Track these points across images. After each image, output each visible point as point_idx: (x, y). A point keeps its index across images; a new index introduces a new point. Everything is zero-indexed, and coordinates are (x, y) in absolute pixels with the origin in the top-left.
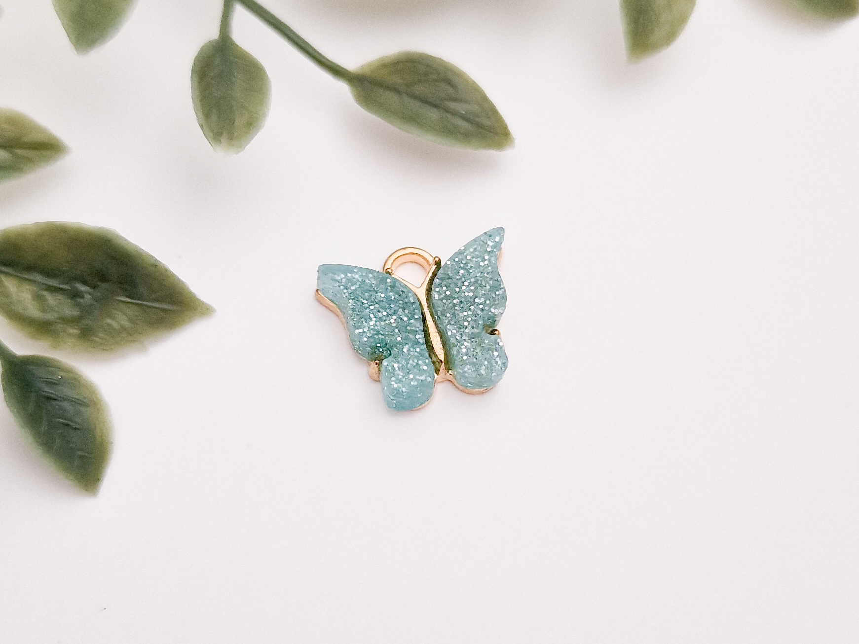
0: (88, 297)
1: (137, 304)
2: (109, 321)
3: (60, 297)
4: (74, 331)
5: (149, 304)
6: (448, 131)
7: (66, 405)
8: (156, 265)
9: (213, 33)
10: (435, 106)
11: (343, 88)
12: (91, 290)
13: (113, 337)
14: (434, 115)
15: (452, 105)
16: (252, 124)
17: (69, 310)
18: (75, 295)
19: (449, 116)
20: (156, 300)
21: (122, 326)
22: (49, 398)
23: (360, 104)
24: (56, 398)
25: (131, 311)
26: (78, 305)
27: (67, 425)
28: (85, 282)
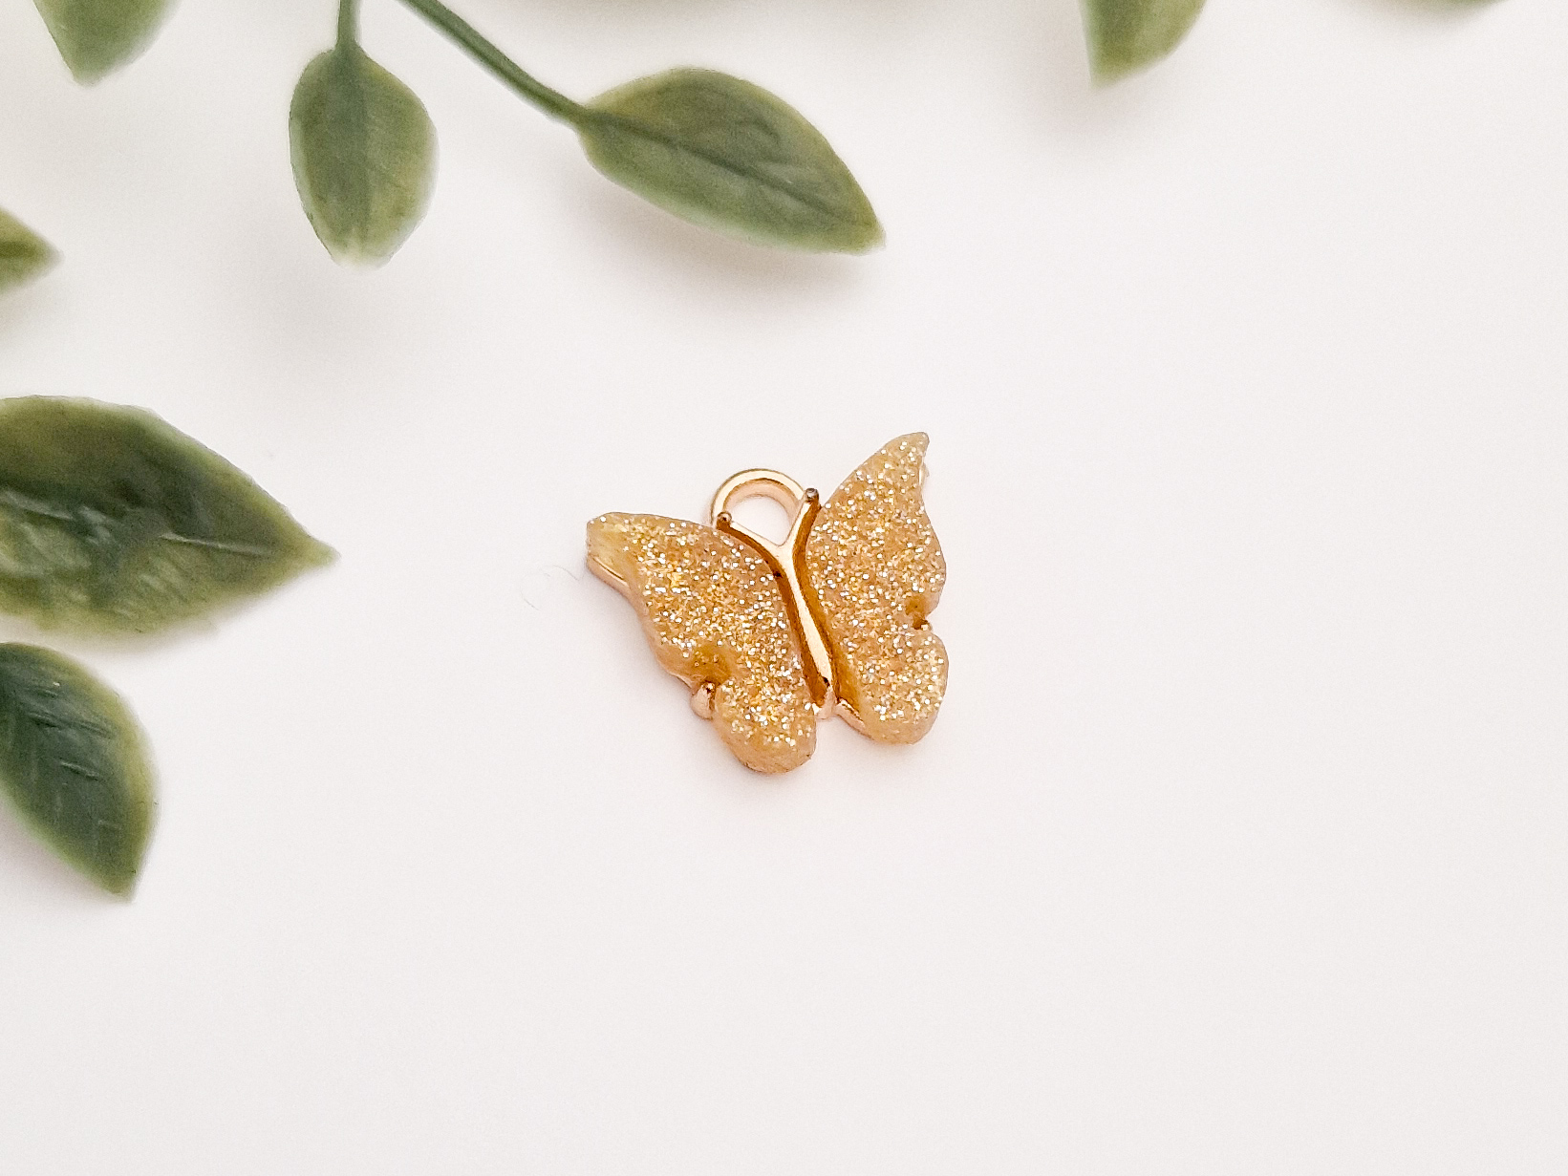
0: (104, 534)
1: (198, 547)
2: (146, 577)
3: (54, 535)
4: (81, 597)
5: (220, 546)
6: (766, 218)
7: (72, 734)
8: (228, 473)
9: (325, 39)
10: (741, 172)
11: (566, 137)
12: (110, 521)
13: (155, 608)
14: (737, 187)
15: (774, 170)
16: (404, 211)
17: (70, 558)
18: (80, 530)
19: (766, 190)
20: (230, 538)
21: (170, 586)
22: (39, 723)
23: (596, 166)
24: (55, 722)
25: (187, 558)
26: (88, 549)
27: (76, 772)
28: (99, 507)
